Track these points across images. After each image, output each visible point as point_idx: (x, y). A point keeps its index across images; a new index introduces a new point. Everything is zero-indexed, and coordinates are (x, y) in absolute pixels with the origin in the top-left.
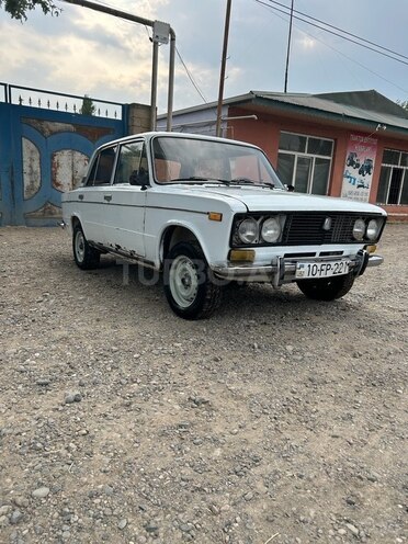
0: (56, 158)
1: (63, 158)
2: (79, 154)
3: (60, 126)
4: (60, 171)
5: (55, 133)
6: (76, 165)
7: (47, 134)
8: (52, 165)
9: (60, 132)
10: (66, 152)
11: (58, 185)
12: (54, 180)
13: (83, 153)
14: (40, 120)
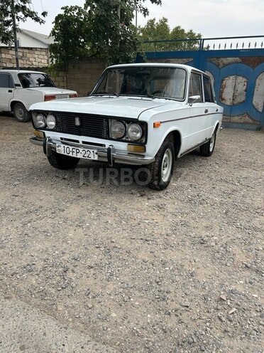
0: (224, 82)
1: (229, 82)
2: (241, 78)
3: (230, 59)
4: (225, 90)
5: (227, 65)
6: (237, 86)
7: (221, 66)
8: (221, 87)
9: (230, 64)
10: (232, 77)
11: (223, 99)
12: (221, 97)
13: (243, 77)
14: (218, 58)
